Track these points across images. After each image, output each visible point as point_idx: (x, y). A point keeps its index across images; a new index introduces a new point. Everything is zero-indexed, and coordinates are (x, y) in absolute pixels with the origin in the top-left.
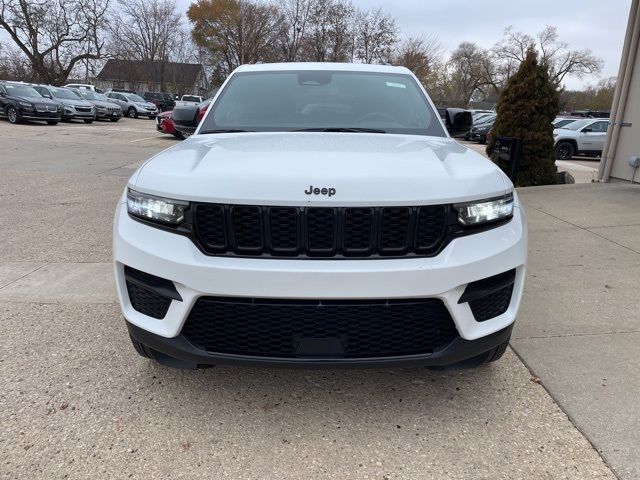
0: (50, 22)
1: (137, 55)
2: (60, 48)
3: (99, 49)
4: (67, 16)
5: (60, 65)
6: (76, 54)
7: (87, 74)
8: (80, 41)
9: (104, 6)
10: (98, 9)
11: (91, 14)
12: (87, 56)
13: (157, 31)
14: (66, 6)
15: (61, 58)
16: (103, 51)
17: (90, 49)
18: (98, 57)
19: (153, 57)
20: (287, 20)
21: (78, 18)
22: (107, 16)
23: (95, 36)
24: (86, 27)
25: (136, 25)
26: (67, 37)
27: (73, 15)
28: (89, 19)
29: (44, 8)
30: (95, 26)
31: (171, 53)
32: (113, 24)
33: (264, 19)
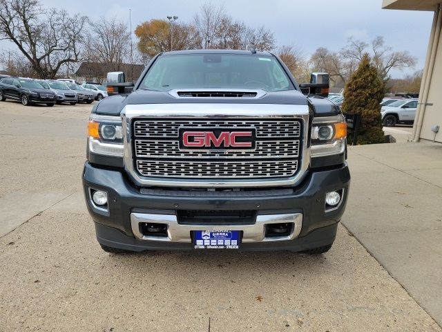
0: (44, 38)
1: (102, 59)
2: (51, 55)
3: (76, 56)
4: (56, 33)
5: (50, 66)
6: (61, 59)
7: (68, 73)
8: (64, 50)
9: (80, 27)
10: (76, 30)
11: (71, 33)
12: (69, 60)
13: (114, 43)
14: (55, 27)
15: (51, 62)
16: (79, 57)
17: (70, 56)
18: (76, 61)
19: (111, 59)
20: (201, 35)
21: (63, 35)
22: (82, 34)
23: (74, 47)
24: (68, 41)
25: (101, 39)
26: (55, 48)
27: (60, 33)
28: (70, 35)
29: (40, 28)
30: (74, 41)
31: (124, 58)
32: (86, 39)
33: (186, 35)
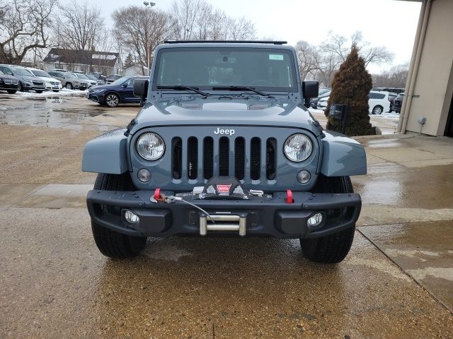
0: (8, 21)
1: (73, 46)
2: (16, 40)
3: (44, 41)
4: (22, 17)
5: (16, 51)
6: (28, 45)
7: (35, 59)
8: (31, 35)
9: (48, 10)
10: (44, 13)
11: (39, 16)
12: (36, 46)
13: (86, 29)
14: (20, 10)
15: (17, 47)
16: (48, 42)
17: (38, 41)
18: (44, 47)
19: (83, 47)
20: (180, 23)
21: (29, 18)
22: (50, 17)
23: (42, 31)
24: (35, 25)
25: (71, 24)
26: (20, 32)
27: (26, 16)
28: (37, 19)
29: (4, 10)
30: (42, 25)
31: (98, 45)
32: (55, 23)
33: (163, 23)
